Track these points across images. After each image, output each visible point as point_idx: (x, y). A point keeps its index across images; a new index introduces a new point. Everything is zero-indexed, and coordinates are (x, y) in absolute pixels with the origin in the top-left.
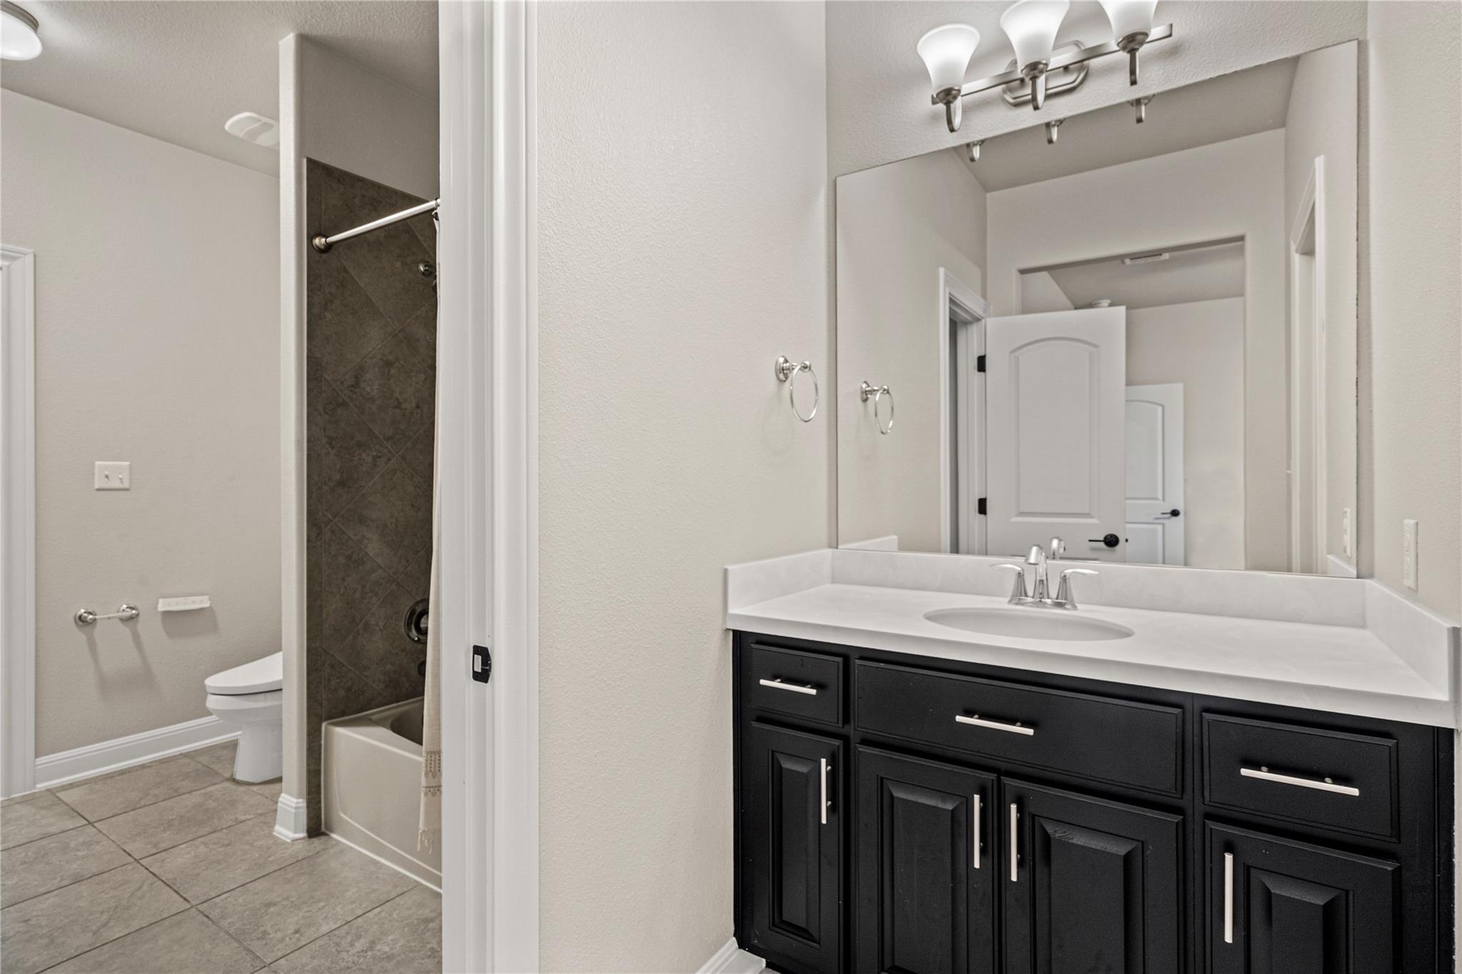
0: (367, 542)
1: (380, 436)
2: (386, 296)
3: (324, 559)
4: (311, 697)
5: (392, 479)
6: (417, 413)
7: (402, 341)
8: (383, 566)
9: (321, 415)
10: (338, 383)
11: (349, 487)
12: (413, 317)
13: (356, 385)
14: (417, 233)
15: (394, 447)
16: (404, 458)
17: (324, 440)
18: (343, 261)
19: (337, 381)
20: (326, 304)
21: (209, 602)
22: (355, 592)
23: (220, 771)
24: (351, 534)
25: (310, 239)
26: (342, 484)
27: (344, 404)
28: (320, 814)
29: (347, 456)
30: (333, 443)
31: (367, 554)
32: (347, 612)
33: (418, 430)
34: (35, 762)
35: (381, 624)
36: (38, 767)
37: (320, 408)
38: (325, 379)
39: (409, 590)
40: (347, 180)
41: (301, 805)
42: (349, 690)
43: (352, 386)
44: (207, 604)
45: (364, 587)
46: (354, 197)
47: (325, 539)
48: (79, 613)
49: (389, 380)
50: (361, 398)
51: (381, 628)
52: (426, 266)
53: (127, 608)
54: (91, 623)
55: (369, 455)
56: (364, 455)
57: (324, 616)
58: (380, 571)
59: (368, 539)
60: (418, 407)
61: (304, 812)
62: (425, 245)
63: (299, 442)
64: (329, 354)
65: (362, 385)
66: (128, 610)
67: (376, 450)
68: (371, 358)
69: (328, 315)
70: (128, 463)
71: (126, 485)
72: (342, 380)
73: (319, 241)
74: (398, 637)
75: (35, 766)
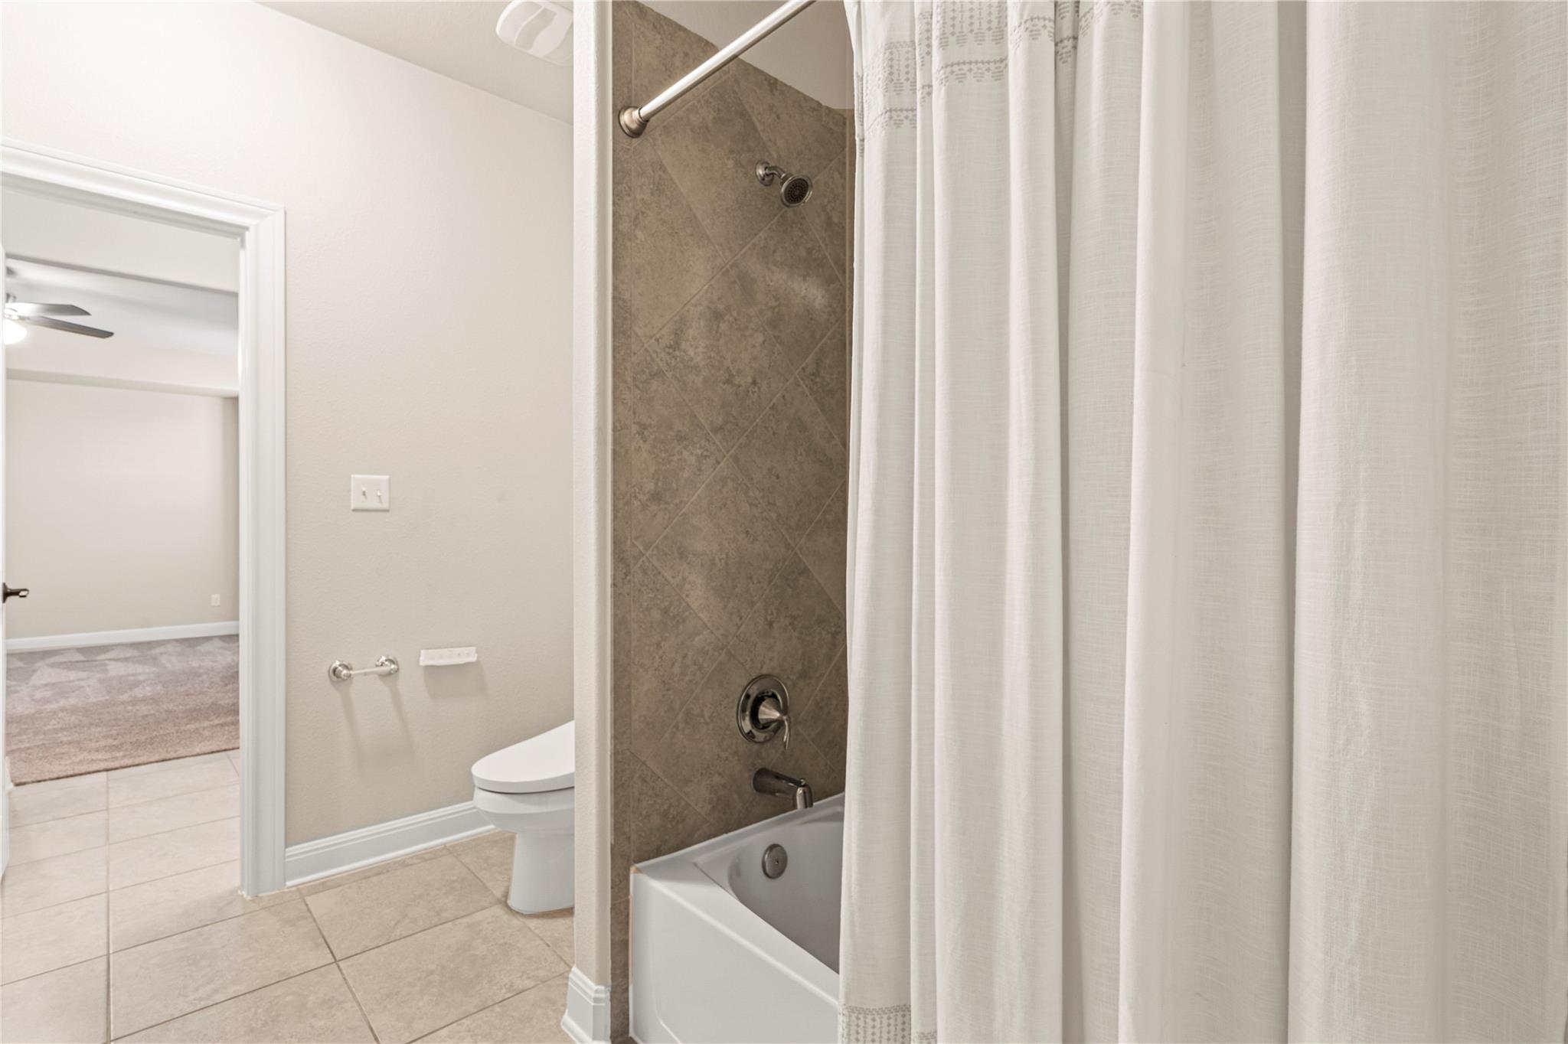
0: (689, 586)
1: (706, 426)
2: (714, 210)
3: (633, 615)
4: (618, 828)
5: (721, 492)
6: (753, 393)
7: (735, 282)
8: (709, 625)
9: (629, 388)
10: (653, 341)
11: (667, 503)
12: (749, 245)
13: (675, 346)
14: (754, 118)
15: (725, 444)
16: (736, 460)
17: (635, 428)
18: (659, 153)
19: (651, 338)
20: (637, 218)
21: (476, 655)
22: (673, 665)
23: (489, 885)
24: (667, 574)
25: (617, 113)
26: (656, 497)
27: (659, 374)
28: (628, 1010)
29: (663, 455)
30: (646, 433)
31: (688, 606)
32: (664, 696)
33: (755, 418)
34: (285, 852)
35: (707, 714)
36: (287, 860)
37: (629, 380)
38: (636, 334)
39: (742, 661)
40: (666, 27)
41: (603, 996)
42: (665, 815)
43: (670, 347)
44: (473, 659)
45: (685, 657)
46: (674, 55)
47: (634, 582)
48: (334, 665)
49: (718, 340)
50: (681, 366)
51: (708, 720)
52: (766, 168)
53: (386, 660)
54: (344, 680)
55: (692, 454)
56: (686, 454)
57: (633, 702)
58: (706, 633)
59: (690, 583)
60: (754, 383)
61: (606, 1006)
62: (764, 138)
63: (600, 430)
64: (641, 295)
65: (683, 346)
66: (387, 663)
67: (701, 447)
68: (696, 306)
69: (639, 234)
70: (387, 477)
71: (385, 505)
72: (658, 336)
73: (630, 118)
74: (728, 732)
75: (285, 858)
